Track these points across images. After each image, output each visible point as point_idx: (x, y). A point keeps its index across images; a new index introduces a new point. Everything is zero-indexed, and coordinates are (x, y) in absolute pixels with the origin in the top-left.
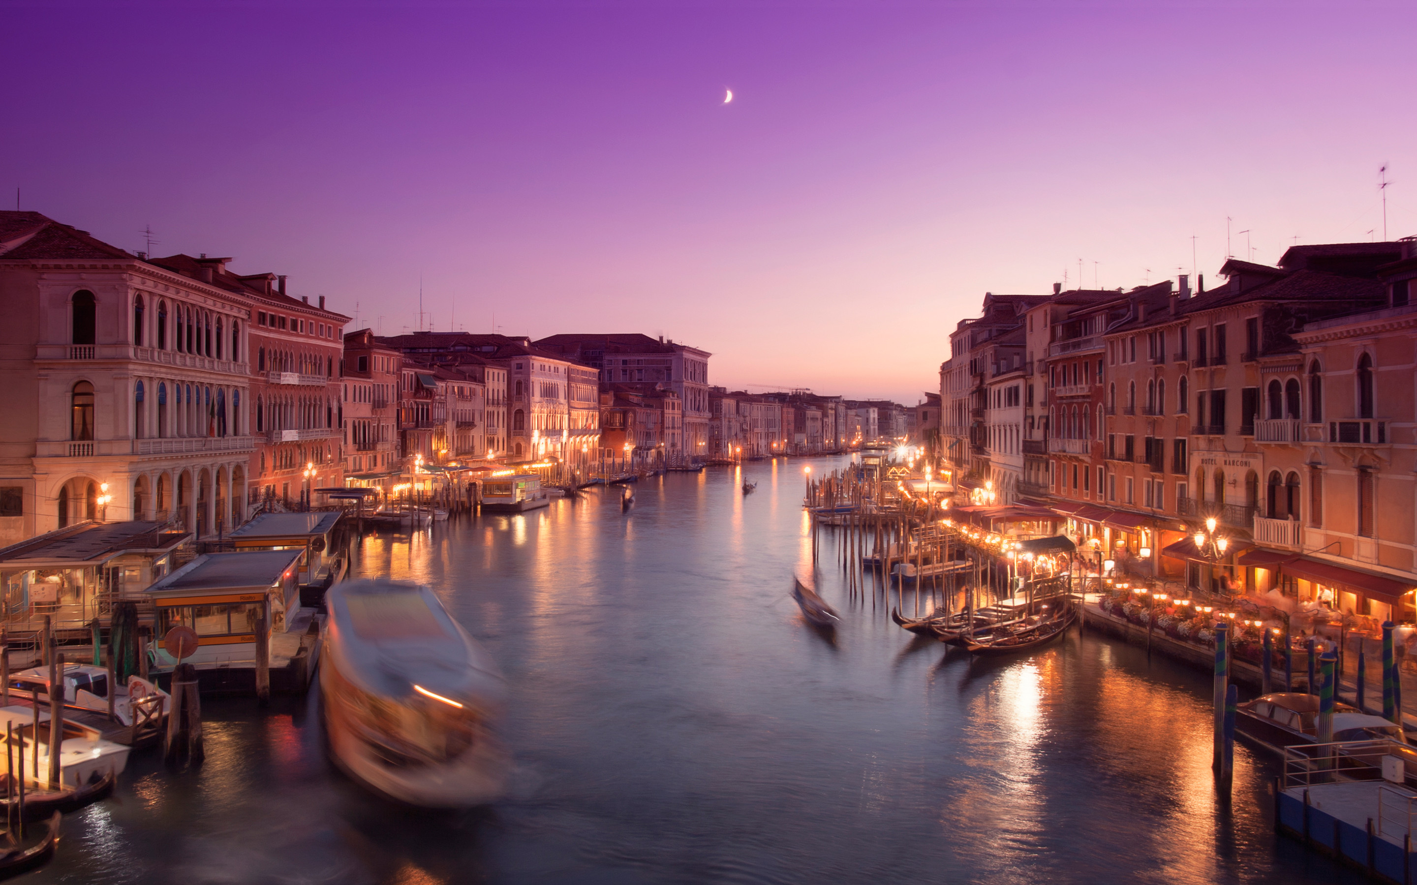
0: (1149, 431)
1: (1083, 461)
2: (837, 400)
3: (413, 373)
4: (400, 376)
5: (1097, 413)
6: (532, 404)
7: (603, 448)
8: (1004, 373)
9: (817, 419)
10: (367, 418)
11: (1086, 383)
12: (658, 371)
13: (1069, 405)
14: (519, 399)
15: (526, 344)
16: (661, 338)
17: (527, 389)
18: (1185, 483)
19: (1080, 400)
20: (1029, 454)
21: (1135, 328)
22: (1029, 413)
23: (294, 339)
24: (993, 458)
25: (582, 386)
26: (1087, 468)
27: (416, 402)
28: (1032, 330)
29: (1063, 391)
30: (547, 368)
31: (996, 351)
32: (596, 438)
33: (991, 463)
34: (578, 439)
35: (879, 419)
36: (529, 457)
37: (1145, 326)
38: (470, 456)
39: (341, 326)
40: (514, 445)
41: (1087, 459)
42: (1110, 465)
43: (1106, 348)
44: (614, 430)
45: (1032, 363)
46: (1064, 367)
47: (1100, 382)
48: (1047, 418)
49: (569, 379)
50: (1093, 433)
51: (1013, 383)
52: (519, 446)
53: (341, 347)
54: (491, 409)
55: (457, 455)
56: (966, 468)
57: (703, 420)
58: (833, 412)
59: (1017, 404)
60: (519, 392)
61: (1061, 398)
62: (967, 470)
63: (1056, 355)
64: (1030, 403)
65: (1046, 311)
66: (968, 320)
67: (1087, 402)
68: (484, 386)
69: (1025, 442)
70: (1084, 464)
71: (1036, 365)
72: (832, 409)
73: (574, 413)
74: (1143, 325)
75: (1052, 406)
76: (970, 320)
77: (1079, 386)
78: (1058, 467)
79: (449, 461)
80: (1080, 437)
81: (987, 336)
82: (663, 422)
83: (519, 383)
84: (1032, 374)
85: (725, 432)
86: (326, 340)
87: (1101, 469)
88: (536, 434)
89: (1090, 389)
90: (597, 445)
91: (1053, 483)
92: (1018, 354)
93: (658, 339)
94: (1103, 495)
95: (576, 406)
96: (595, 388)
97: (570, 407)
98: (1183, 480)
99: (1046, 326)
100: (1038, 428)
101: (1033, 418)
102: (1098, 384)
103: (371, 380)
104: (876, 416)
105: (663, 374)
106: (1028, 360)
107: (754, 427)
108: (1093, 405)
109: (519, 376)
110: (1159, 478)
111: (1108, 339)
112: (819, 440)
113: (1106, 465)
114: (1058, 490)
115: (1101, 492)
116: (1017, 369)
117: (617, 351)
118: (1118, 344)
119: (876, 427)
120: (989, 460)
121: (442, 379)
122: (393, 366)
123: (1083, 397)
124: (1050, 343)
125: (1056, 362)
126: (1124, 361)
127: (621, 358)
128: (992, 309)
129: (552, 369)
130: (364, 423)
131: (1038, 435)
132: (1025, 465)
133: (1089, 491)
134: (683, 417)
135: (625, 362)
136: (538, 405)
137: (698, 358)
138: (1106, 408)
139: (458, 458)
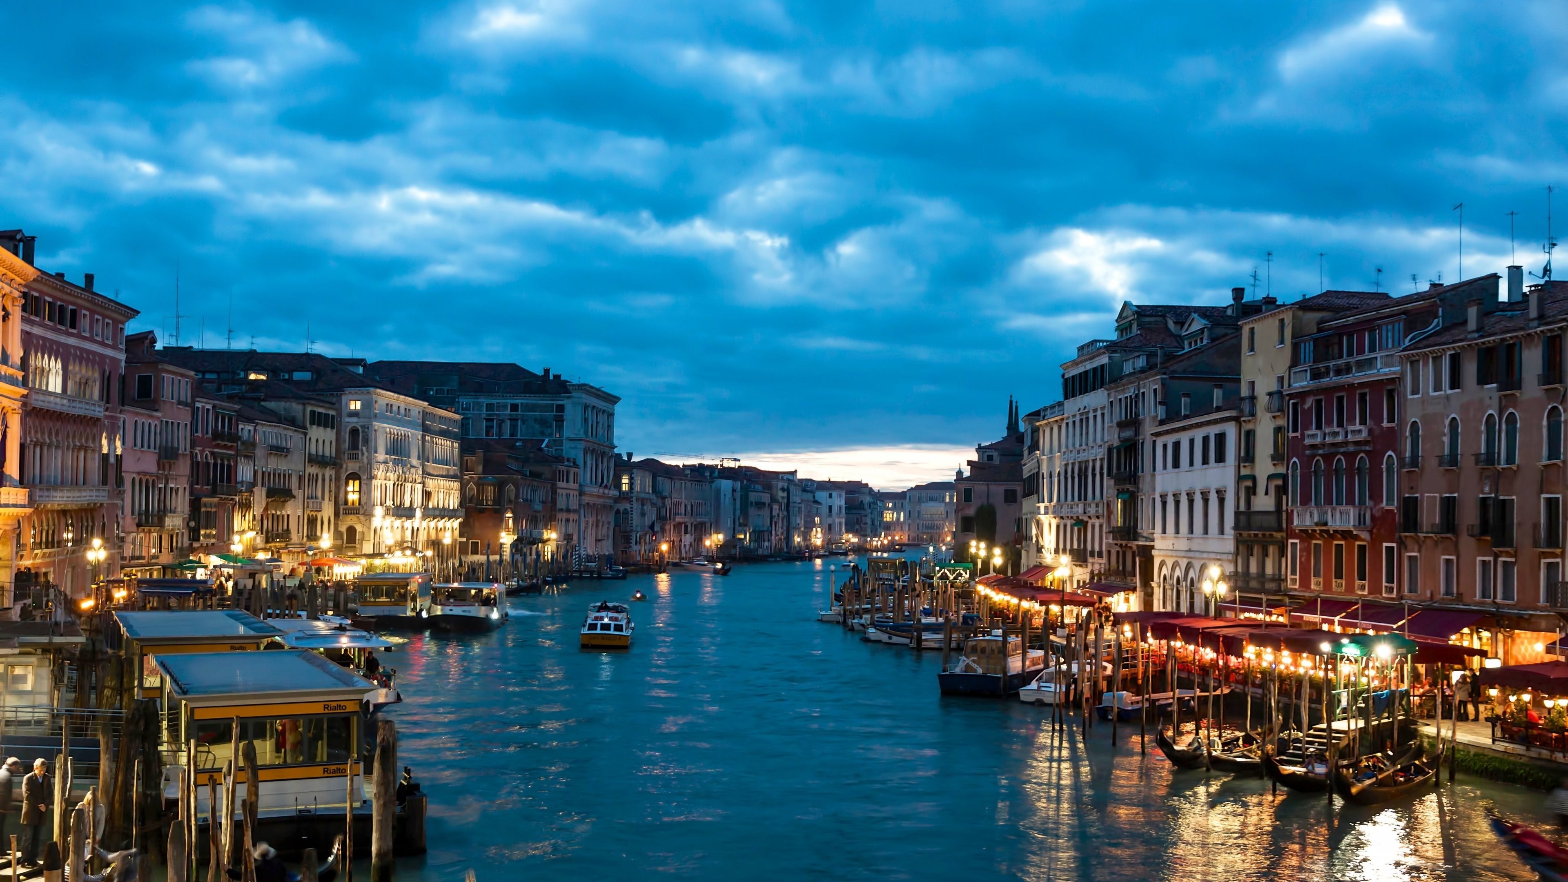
0: (1487, 489)
1: (1357, 538)
2: (790, 477)
3: (209, 407)
4: (195, 411)
5: (1384, 466)
6: (375, 466)
7: (464, 539)
8: (1186, 417)
9: (764, 504)
10: (151, 475)
11: (1363, 422)
12: (544, 423)
13: (1328, 458)
14: (354, 457)
15: (361, 370)
16: (547, 371)
17: (366, 441)
18: (1559, 560)
19: (1351, 448)
20: (1245, 534)
21: (1461, 340)
22: (1244, 472)
23: (63, 339)
24: (1158, 544)
25: (440, 441)
26: (1362, 548)
27: (212, 453)
28: (1252, 349)
29: (1314, 436)
30: (395, 408)
31: (1163, 385)
32: (456, 523)
33: (1154, 552)
34: (432, 524)
35: (846, 508)
36: (368, 548)
37: (1482, 337)
38: (283, 545)
39: (123, 323)
40: (343, 529)
41: (1365, 535)
42: (1409, 542)
43: (1403, 373)
44: (482, 511)
45: (1253, 398)
46: (1319, 402)
47: (1391, 419)
48: (1285, 477)
49: (426, 429)
50: (1376, 496)
51: (1212, 431)
52: (351, 531)
53: (122, 357)
54: (312, 470)
55: (267, 542)
56: (1098, 564)
57: (607, 501)
58: (785, 494)
59: (1221, 458)
60: (354, 446)
61: (1313, 447)
62: (1097, 567)
63: (1302, 383)
64: (1248, 456)
65: (1282, 321)
66: (1100, 341)
67: (1365, 452)
68: (305, 434)
69: (1237, 514)
70: (1357, 543)
71: (1263, 400)
72: (783, 489)
73: (431, 484)
74: (1476, 335)
75: (1295, 459)
76: (1103, 341)
77: (1351, 428)
78: (1306, 550)
79: (256, 550)
80: (1350, 502)
81: (1145, 364)
82: (554, 501)
83: (354, 432)
84: (1253, 414)
85: (636, 520)
86: (103, 344)
87: (1390, 550)
88: (379, 511)
89: (1370, 432)
90: (457, 533)
91: (1294, 572)
92: (1220, 387)
93: (541, 373)
94: (1395, 585)
95: (432, 472)
96: (456, 445)
97: (426, 474)
98: (1555, 555)
99: (1282, 342)
100: (1266, 493)
101: (1254, 478)
102: (1385, 424)
103: (159, 414)
104: (843, 503)
105: (551, 427)
106: (1245, 392)
107: (675, 514)
108: (1375, 456)
109: (355, 420)
110: (1508, 554)
111: (1408, 357)
112: (766, 538)
113: (1402, 544)
114: (1305, 583)
115: (1390, 580)
116: (1219, 409)
117: (479, 389)
118: (1426, 364)
119: (843, 520)
120: (1153, 547)
121: (250, 420)
122: (185, 392)
123: (1356, 443)
124: (1290, 368)
125: (1302, 395)
126: (1438, 388)
127: (484, 401)
128: (1135, 327)
129: (402, 411)
130: (147, 481)
131: (1264, 502)
132: (1237, 548)
133: (1366, 583)
134: (581, 494)
135: (489, 407)
136: (382, 467)
137: (601, 404)
138: (1401, 459)
139: (268, 546)
